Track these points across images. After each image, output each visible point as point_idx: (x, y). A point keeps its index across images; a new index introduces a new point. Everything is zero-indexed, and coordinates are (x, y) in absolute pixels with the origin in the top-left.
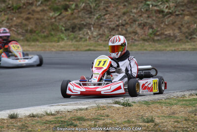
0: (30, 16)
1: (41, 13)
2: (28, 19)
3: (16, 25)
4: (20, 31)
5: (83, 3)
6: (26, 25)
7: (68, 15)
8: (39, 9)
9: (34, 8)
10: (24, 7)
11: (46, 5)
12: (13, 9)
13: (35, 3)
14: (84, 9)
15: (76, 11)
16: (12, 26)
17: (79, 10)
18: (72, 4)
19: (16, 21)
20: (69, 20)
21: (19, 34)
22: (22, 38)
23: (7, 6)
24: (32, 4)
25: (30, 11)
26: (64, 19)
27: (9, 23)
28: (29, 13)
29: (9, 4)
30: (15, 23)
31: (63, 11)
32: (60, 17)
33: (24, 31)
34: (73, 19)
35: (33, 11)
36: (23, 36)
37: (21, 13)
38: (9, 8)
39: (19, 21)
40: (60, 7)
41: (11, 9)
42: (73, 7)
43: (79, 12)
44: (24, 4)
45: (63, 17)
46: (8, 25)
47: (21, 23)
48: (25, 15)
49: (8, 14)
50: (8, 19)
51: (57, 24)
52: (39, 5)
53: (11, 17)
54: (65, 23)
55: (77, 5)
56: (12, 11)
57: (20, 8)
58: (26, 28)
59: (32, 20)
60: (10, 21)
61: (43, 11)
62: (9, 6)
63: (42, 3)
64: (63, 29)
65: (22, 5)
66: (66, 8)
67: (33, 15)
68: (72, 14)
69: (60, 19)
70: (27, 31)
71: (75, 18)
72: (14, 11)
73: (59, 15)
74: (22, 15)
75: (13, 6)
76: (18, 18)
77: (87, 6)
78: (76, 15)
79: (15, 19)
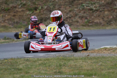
0: (15, 14)
2: (14, 16)
3: (8, 19)
4: (10, 22)
5: (45, 6)
6: (13, 19)
7: (37, 13)
8: (20, 10)
9: (17, 9)
10: (11, 9)
11: (24, 8)
12: (5, 11)
13: (18, 7)
14: (46, 9)
15: (42, 10)
16: (5, 20)
17: (44, 10)
18: (39, 7)
19: (7, 17)
20: (38, 15)
21: (10, 24)
22: (12, 26)
23: (1, 9)
24: (16, 7)
25: (15, 11)
27: (4, 18)
28: (15, 12)
29: (2, 8)
30: (7, 18)
31: (34, 10)
33: (12, 23)
34: (40, 15)
35: (17, 11)
36: (12, 25)
37: (10, 12)
38: (3, 10)
39: (9, 17)
40: (33, 9)
41: (4, 10)
42: (40, 8)
43: (43, 11)
44: (11, 7)
45: (35, 14)
46: (3, 19)
47: (11, 18)
48: (12, 14)
49: (2, 13)
50: (3, 16)
52: (20, 8)
53: (4, 15)
55: (42, 7)
56: (5, 12)
57: (9, 10)
58: (13, 21)
59: (16, 16)
60: (4, 17)
61: (23, 11)
62: (3, 9)
63: (21, 6)
65: (10, 8)
66: (36, 9)
67: (17, 13)
68: (40, 12)
69: (33, 15)
70: (14, 22)
72: (6, 12)
73: (33, 13)
74: (11, 14)
75: (5, 8)
76: (8, 15)
77: (48, 7)
78: (42, 13)
79: (6, 16)
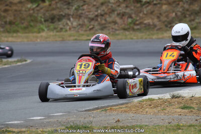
0: (7, 8)
1: (19, 5)
2: (6, 11)
6: (5, 17)
7: (46, 6)
8: (16, 1)
15: (53, 2)
20: (47, 11)
22: (2, 30)
25: (8, 3)
26: (42, 11)
28: (7, 5)
31: (40, 2)
32: (38, 8)
33: (3, 23)
34: (51, 10)
35: (11, 3)
36: (3, 27)
43: (56, 3)
45: (41, 9)
48: (3, 7)
51: (36, 15)
54: (44, 14)
58: (4, 20)
59: (10, 12)
61: (20, 2)
64: (43, 20)
67: (10, 7)
68: (50, 5)
69: (38, 10)
70: (6, 22)
71: (54, 9)
73: (37, 6)
78: (54, 6)
